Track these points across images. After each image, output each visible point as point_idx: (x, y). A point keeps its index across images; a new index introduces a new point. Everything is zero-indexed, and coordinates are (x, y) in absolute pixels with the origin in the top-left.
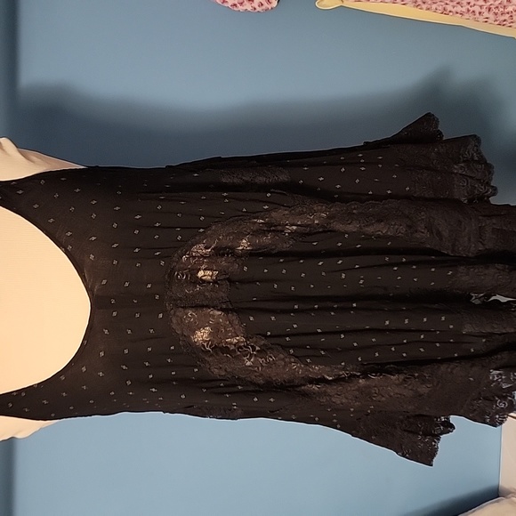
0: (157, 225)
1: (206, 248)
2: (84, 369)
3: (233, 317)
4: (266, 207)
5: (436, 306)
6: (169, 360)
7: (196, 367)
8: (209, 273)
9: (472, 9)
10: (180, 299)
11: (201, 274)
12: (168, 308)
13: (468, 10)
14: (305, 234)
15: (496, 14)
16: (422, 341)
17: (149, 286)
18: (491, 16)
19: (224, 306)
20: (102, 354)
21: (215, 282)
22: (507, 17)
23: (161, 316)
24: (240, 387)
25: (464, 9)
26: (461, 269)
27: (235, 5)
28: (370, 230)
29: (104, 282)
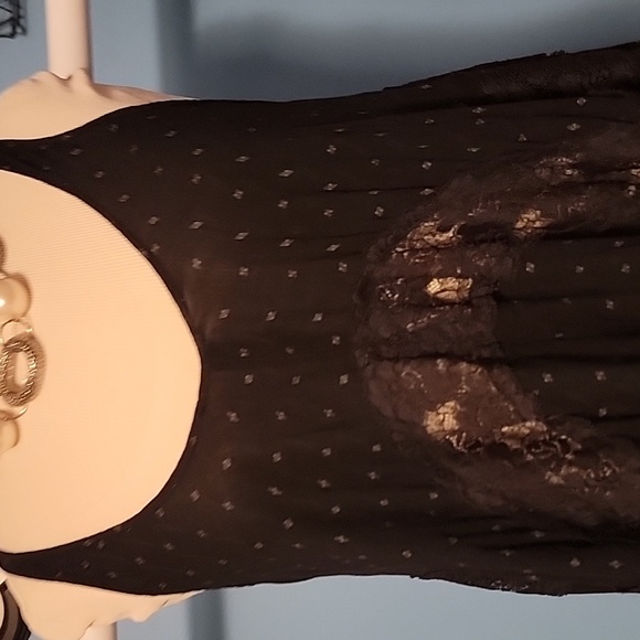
0: (331, 187)
1: (444, 230)
2: (195, 495)
3: (503, 375)
4: (574, 127)
6: (373, 475)
7: (433, 488)
8: (452, 283)
10: (387, 342)
11: (434, 287)
12: (361, 362)
17: (318, 318)
19: (486, 353)
20: (227, 463)
21: (467, 303)
23: (344, 379)
24: (538, 535)
29: (224, 314)
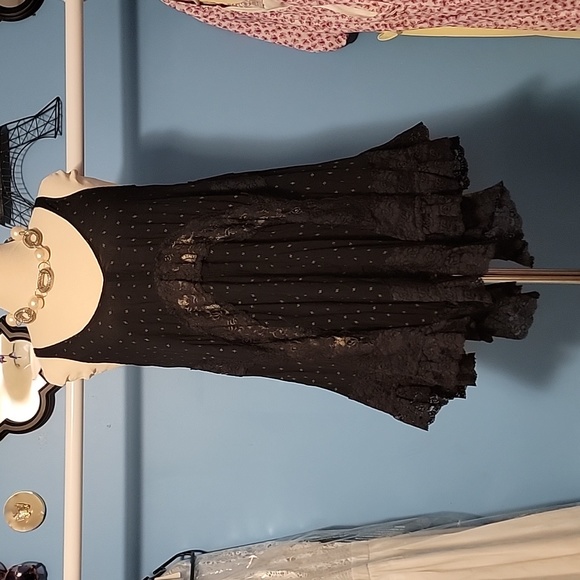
0: (150, 221)
2: (100, 323)
4: (231, 206)
5: (371, 280)
6: (159, 319)
7: (178, 324)
8: (190, 256)
9: (524, 20)
11: (184, 257)
12: (156, 281)
13: (521, 22)
14: (268, 226)
15: (551, 21)
16: (374, 311)
17: (143, 265)
18: (545, 23)
20: (111, 313)
21: (195, 263)
22: (563, 22)
23: (150, 286)
24: (212, 342)
25: (515, 22)
26: (397, 249)
27: (309, 48)
28: (318, 220)
29: (112, 263)
